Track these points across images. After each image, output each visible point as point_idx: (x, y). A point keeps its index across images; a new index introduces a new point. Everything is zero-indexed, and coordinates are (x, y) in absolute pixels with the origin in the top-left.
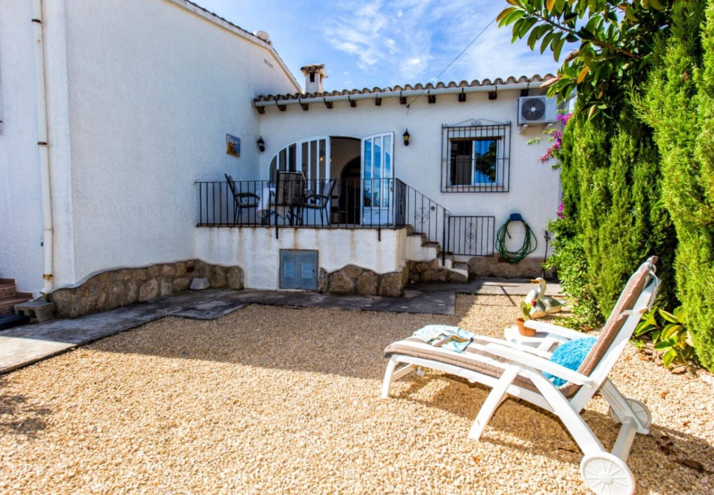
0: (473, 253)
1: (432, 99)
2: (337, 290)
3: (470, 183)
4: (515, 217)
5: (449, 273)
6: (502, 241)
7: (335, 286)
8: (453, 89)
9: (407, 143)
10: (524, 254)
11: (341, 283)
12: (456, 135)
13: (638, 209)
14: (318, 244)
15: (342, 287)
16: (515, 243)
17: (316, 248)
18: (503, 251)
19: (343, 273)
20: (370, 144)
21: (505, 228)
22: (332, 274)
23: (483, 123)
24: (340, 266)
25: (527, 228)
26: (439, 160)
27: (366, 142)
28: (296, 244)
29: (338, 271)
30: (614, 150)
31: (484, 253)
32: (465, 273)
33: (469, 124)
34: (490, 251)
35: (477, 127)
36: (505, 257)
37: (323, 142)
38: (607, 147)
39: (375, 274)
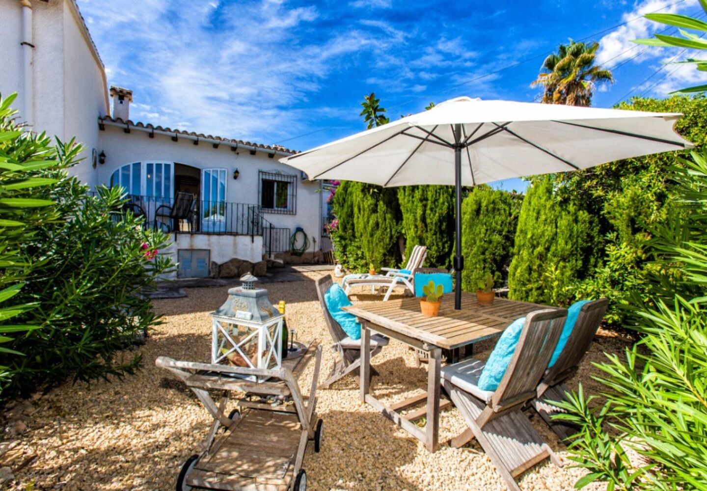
0: (278, 250)
1: (253, 153)
2: (226, 275)
3: (272, 207)
4: (299, 229)
5: (274, 262)
6: (293, 244)
7: (224, 272)
8: (268, 150)
9: (235, 178)
10: (304, 250)
11: (228, 271)
12: (267, 177)
13: (389, 230)
14: (209, 245)
15: (229, 273)
16: (299, 244)
17: (209, 248)
18: (293, 249)
19: (230, 264)
20: (209, 174)
21: (295, 235)
22: (222, 265)
23: (283, 173)
24: (226, 260)
25: (305, 236)
26: (257, 192)
27: (206, 172)
28: (192, 246)
29: (226, 263)
30: (379, 207)
31: (285, 250)
32: (281, 261)
33: (274, 172)
34: (288, 249)
35: (278, 174)
36: (295, 253)
37: (167, 166)
38: (376, 205)
39: (251, 263)
